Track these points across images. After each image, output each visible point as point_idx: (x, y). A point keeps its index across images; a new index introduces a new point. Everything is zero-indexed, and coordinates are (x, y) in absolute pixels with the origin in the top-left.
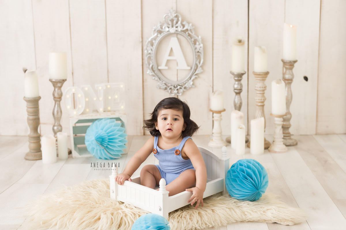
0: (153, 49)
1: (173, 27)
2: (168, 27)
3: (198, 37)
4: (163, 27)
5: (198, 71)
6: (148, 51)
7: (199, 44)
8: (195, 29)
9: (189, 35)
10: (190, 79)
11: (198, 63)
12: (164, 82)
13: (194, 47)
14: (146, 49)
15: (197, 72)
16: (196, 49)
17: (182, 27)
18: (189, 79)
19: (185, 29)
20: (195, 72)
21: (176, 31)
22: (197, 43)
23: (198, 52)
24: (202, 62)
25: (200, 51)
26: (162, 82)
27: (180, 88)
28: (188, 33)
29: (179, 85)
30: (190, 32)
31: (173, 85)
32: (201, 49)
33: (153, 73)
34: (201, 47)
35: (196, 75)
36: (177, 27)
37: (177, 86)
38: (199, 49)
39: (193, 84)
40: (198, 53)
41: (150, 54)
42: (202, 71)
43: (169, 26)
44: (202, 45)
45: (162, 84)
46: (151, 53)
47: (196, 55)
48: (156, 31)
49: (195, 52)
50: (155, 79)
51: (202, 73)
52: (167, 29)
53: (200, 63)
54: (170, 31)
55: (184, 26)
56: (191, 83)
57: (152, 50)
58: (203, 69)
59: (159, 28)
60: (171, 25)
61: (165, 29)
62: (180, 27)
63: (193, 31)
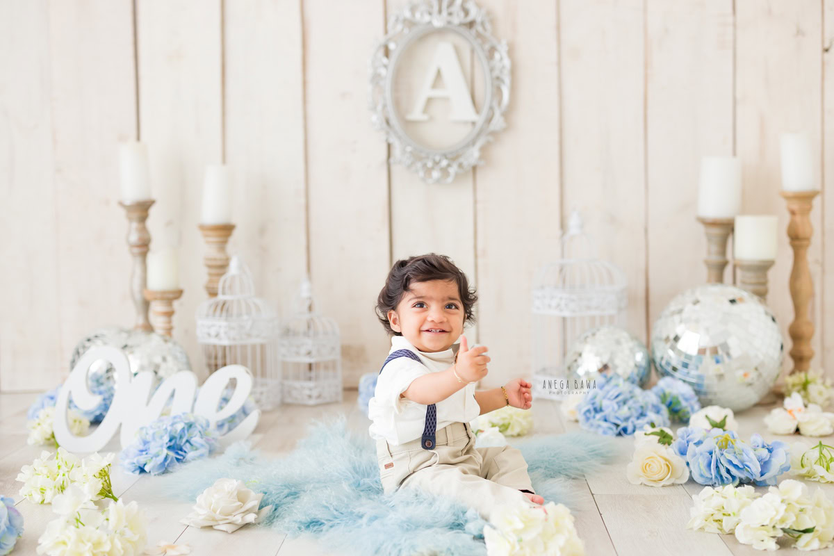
1: (440, 11)
2: (430, 14)
3: (499, 41)
4: (418, 15)
8: (492, 22)
9: (479, 35)
11: (495, 104)
13: (488, 64)
17: (462, 14)
19: (469, 19)
21: (449, 23)
22: (497, 56)
23: (498, 78)
27: (449, 165)
28: (477, 31)
30: (480, 29)
36: (450, 14)
44: (507, 62)
48: (401, 20)
51: (505, 130)
52: (427, 18)
53: (500, 103)
55: (467, 12)
57: (386, 66)
59: (407, 14)
60: (436, 8)
61: (422, 17)
62: (458, 15)
63: (488, 26)
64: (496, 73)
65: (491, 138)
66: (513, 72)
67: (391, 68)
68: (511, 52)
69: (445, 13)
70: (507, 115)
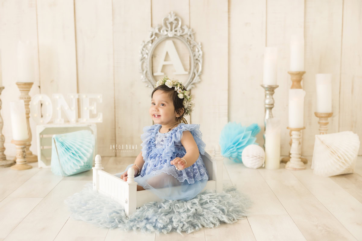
1: (171, 30)
2: (167, 31)
3: (198, 43)
4: (162, 31)
5: (195, 80)
6: (143, 56)
7: (199, 51)
8: (194, 34)
11: (195, 71)
13: (193, 53)
15: (194, 81)
16: (195, 56)
17: (181, 31)
19: (184, 33)
20: (192, 82)
22: (196, 50)
23: (197, 59)
24: (200, 71)
25: (199, 59)
32: (200, 56)
33: (147, 80)
34: (200, 54)
35: (193, 84)
40: (197, 61)
41: (144, 58)
43: (167, 29)
44: (201, 52)
48: (154, 33)
49: (194, 59)
50: (148, 86)
51: (199, 82)
52: (166, 33)
53: (197, 71)
55: (183, 30)
57: (147, 54)
58: (200, 78)
59: (157, 31)
60: (170, 29)
61: (164, 33)
62: (180, 31)
63: (193, 37)
64: (196, 57)
65: (193, 86)
66: (203, 57)
67: (150, 54)
68: (202, 48)
69: (173, 31)
70: (199, 76)
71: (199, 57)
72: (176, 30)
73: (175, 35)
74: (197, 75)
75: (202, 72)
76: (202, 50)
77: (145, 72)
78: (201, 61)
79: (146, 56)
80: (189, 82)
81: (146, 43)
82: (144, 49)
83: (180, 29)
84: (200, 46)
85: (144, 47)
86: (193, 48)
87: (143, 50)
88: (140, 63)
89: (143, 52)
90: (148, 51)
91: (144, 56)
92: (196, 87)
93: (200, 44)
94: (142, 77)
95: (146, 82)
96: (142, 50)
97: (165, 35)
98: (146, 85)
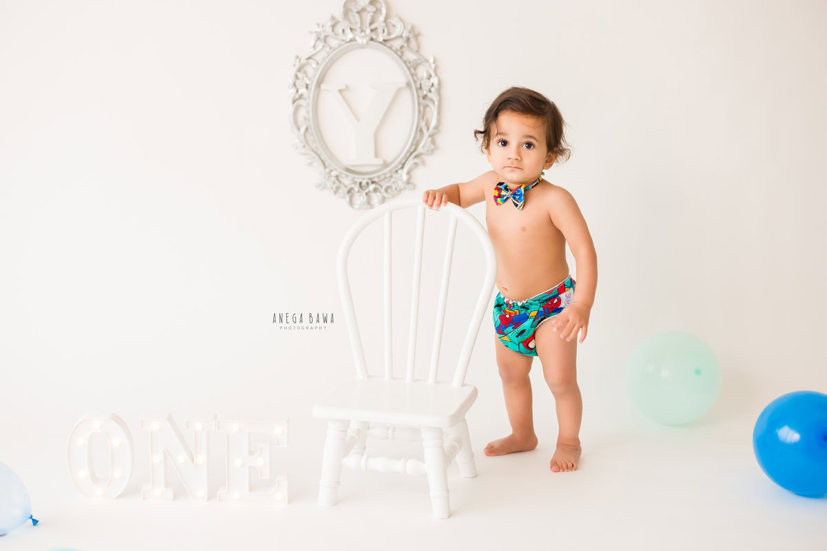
0: (309, 87)
5: (423, 147)
6: (297, 91)
7: (429, 77)
10: (402, 168)
12: (334, 173)
14: (295, 85)
15: (420, 150)
16: (421, 88)
18: (400, 166)
20: (415, 150)
24: (433, 123)
25: (430, 95)
26: (331, 171)
29: (373, 182)
31: (358, 181)
32: (433, 89)
33: (307, 149)
34: (433, 85)
35: (416, 157)
37: (368, 184)
38: (428, 88)
39: (408, 182)
40: (426, 101)
41: (301, 96)
42: (432, 147)
43: (353, 27)
45: (330, 176)
46: (305, 95)
47: (419, 104)
49: (418, 97)
50: (312, 163)
54: (357, 38)
56: (405, 178)
58: (433, 142)
71: (430, 91)
72: (373, 26)
73: (372, 39)
74: (426, 134)
75: (436, 128)
76: (436, 75)
77: (303, 130)
78: (436, 102)
79: (303, 90)
80: (408, 151)
81: (303, 61)
82: (300, 75)
83: (384, 24)
84: (433, 66)
85: (299, 70)
86: (415, 69)
87: (296, 76)
88: (291, 108)
89: (298, 83)
90: (310, 79)
91: (300, 92)
92: (423, 163)
93: (431, 61)
94: (297, 141)
95: (306, 154)
96: (294, 77)
97: (348, 40)
98: (308, 161)
